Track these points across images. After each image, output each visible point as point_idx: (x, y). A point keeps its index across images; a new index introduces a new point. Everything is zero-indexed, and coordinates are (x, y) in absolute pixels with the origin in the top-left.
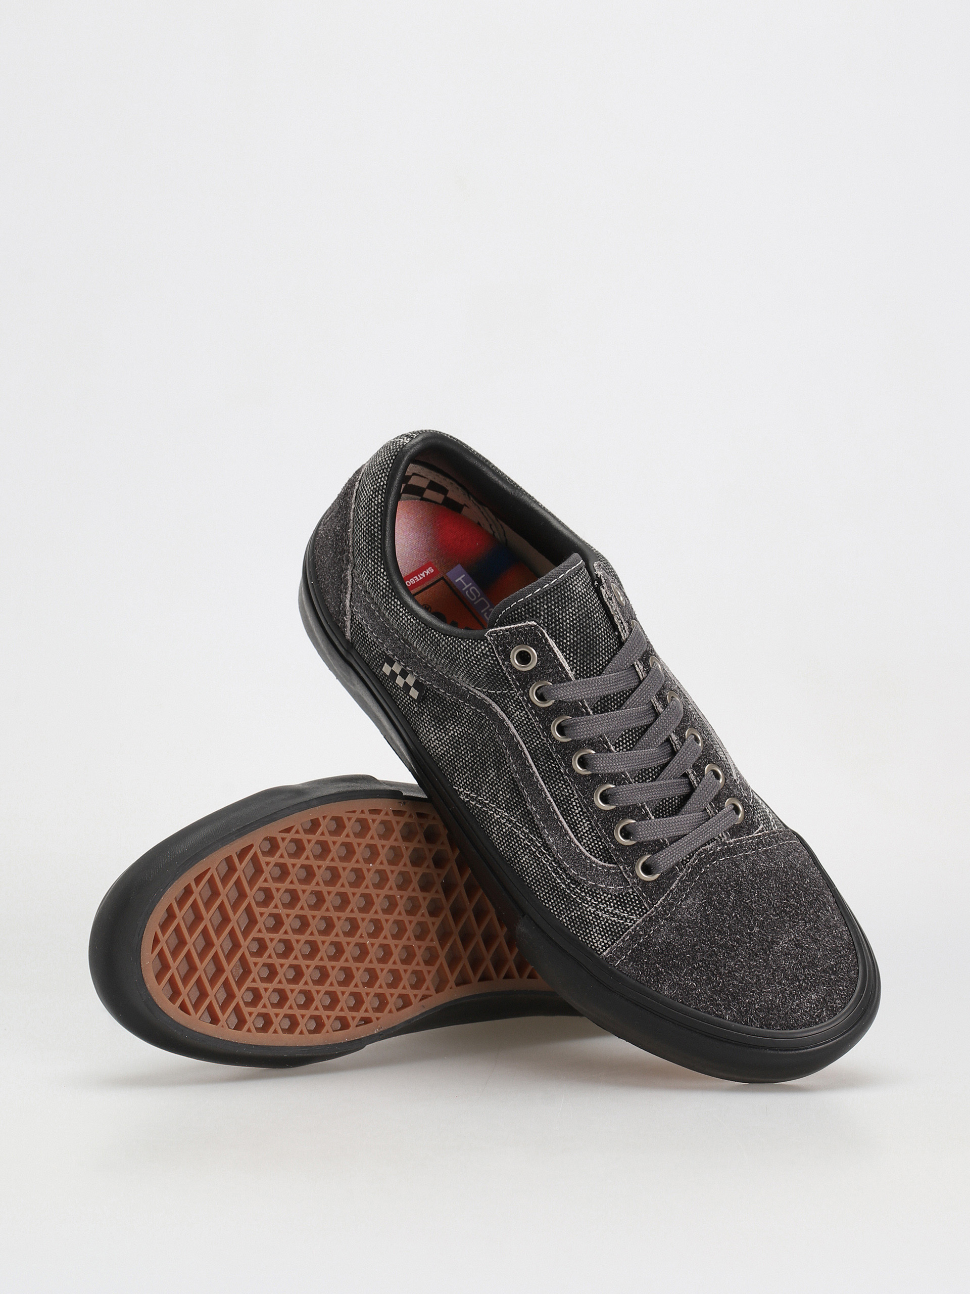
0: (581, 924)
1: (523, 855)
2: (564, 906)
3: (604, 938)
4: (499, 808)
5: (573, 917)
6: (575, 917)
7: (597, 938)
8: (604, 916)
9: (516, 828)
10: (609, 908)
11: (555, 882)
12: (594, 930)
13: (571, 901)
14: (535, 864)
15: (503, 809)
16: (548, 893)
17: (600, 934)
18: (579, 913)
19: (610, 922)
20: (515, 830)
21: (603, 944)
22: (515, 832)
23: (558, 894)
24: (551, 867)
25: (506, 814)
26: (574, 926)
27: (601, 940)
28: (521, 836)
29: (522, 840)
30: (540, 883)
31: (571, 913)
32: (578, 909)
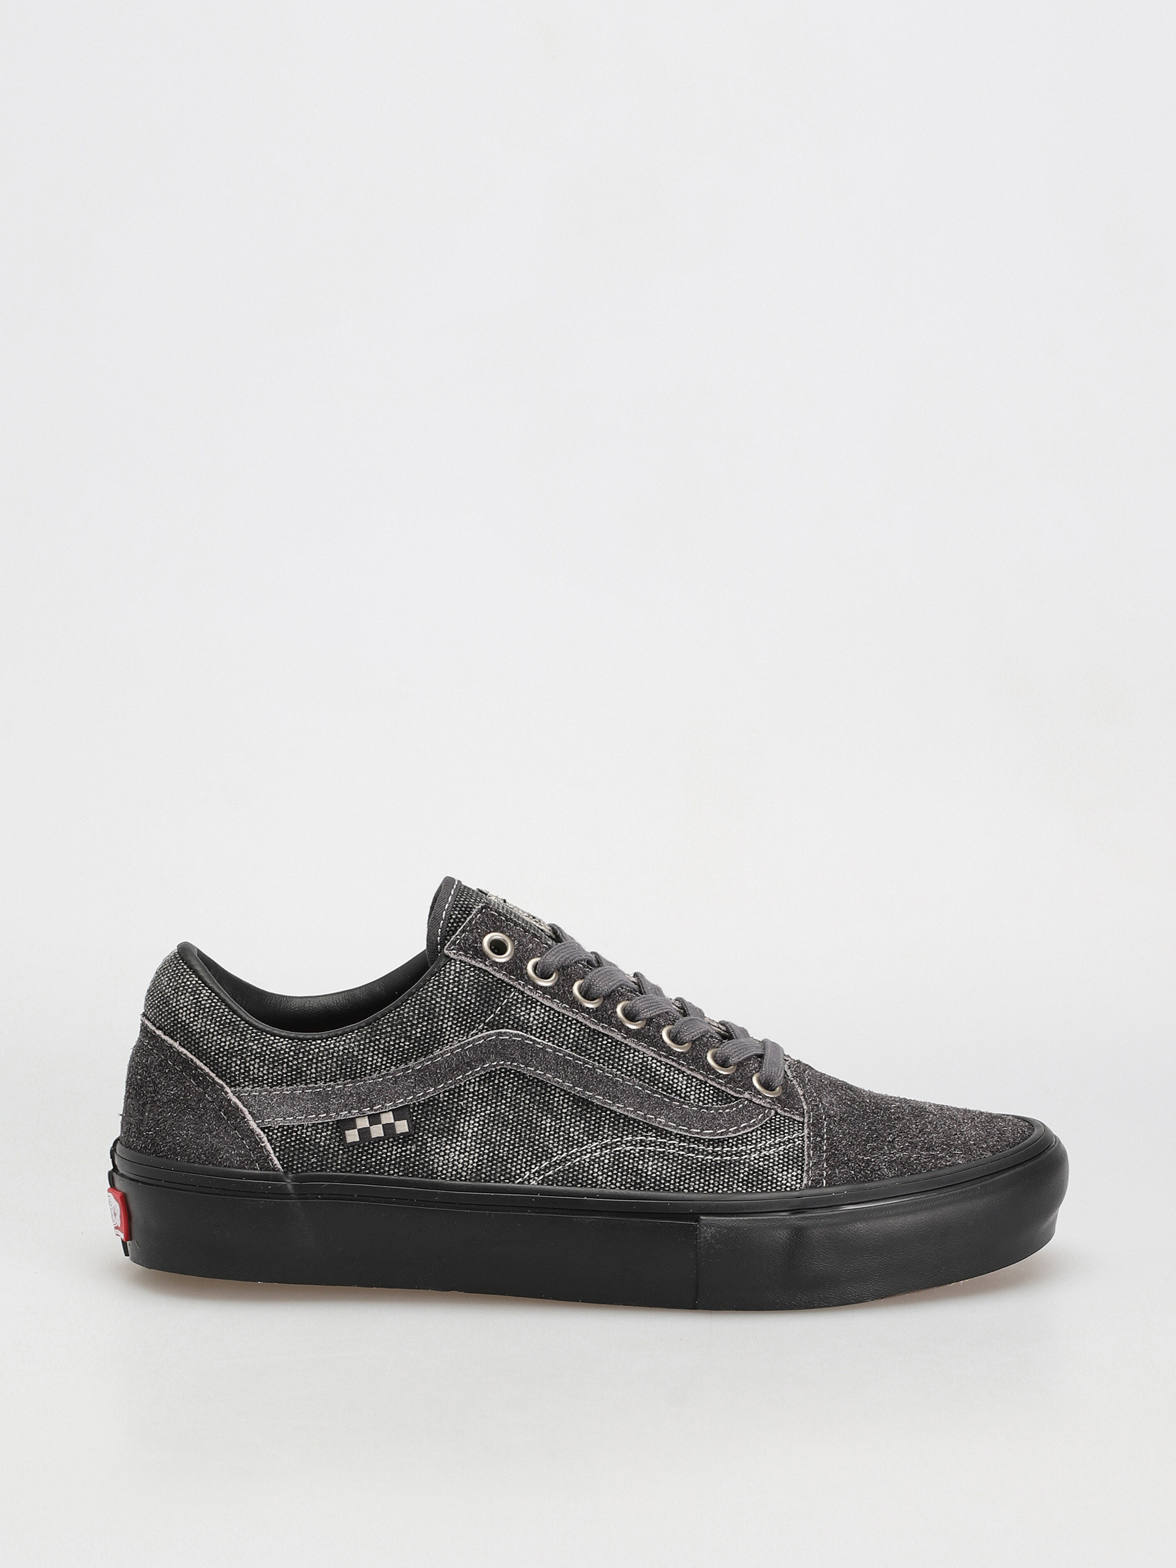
0: (757, 1177)
1: (646, 1165)
2: (727, 1176)
3: (790, 1171)
4: (583, 1145)
5: (745, 1178)
6: (747, 1176)
7: (785, 1177)
8: (771, 1152)
9: (617, 1146)
10: (769, 1142)
11: (698, 1162)
12: (775, 1172)
13: (730, 1165)
14: (665, 1163)
15: (588, 1143)
16: (701, 1178)
17: (783, 1170)
18: (747, 1169)
19: (781, 1153)
20: (618, 1149)
21: (794, 1178)
22: (620, 1151)
23: (711, 1170)
24: (682, 1150)
25: (595, 1144)
26: (753, 1185)
27: (789, 1175)
28: (628, 1149)
29: (632, 1151)
30: (684, 1176)
31: (739, 1176)
32: (742, 1166)
